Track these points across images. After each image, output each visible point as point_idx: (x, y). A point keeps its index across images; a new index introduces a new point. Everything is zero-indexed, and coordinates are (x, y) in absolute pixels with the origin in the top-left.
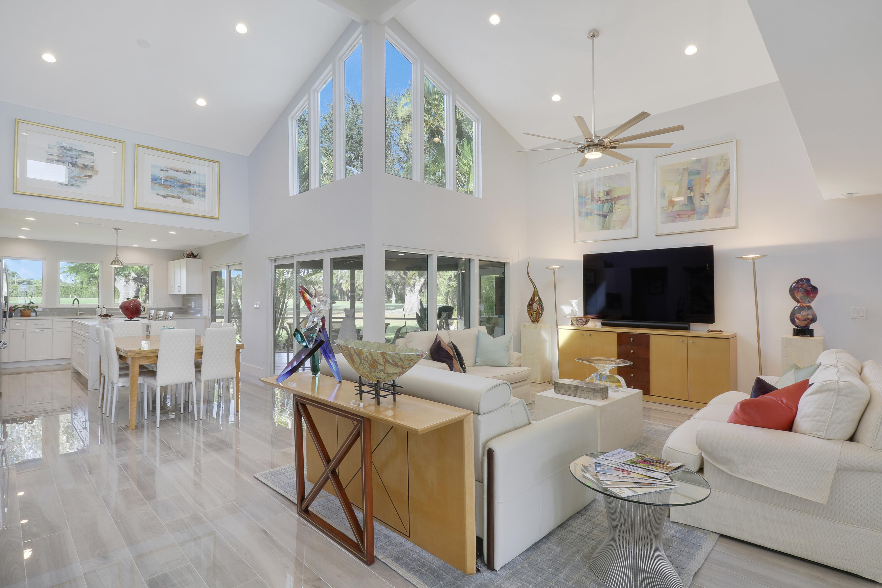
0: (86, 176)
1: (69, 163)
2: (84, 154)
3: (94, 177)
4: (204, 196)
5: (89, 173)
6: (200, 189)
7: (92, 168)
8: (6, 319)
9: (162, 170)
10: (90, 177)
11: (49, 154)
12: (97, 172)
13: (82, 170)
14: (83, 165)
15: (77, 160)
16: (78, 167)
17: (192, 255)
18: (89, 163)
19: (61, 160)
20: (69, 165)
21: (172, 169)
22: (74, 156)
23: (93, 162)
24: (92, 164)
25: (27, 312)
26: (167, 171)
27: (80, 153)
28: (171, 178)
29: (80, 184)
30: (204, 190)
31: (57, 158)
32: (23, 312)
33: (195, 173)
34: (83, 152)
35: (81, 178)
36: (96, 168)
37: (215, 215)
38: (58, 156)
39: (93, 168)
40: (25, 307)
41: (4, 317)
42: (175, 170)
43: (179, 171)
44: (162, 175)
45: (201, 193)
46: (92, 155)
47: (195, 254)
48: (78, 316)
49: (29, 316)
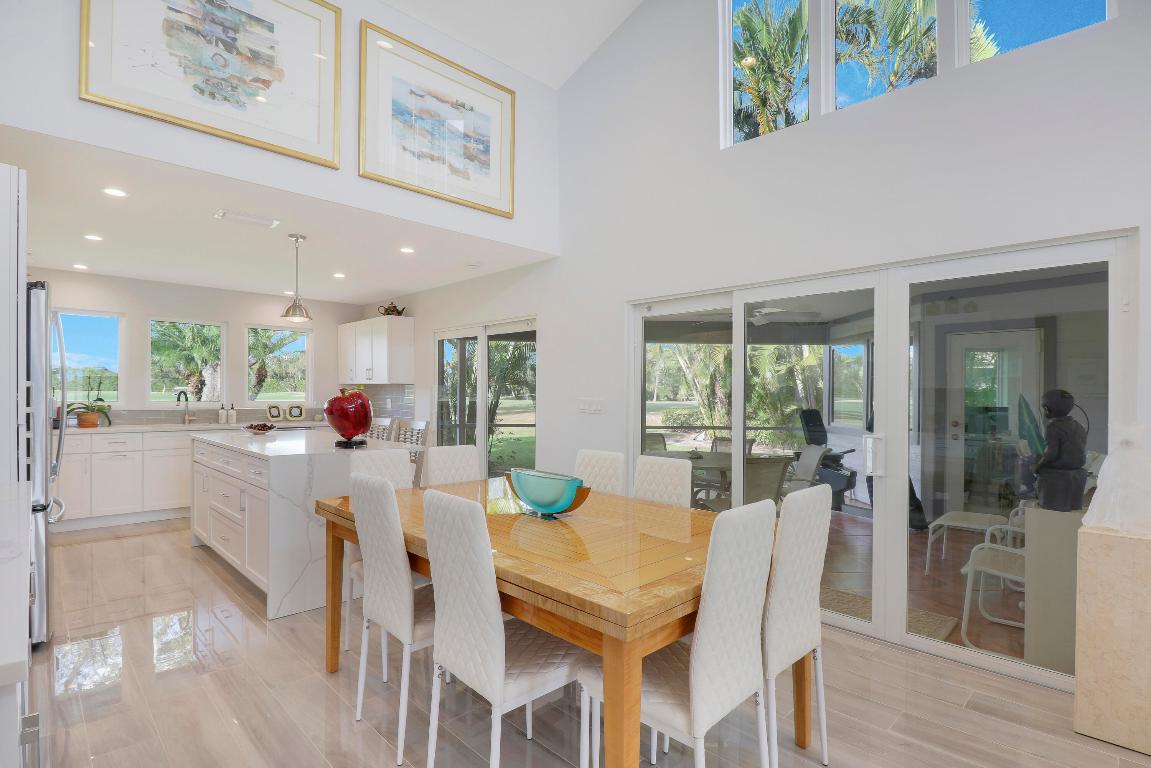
0: (256, 80)
1: (218, 39)
2: (253, 23)
3: (275, 85)
4: (486, 164)
5: (264, 74)
6: (481, 147)
7: (269, 62)
8: (61, 432)
9: (412, 92)
10: (266, 83)
11: (170, 8)
12: (281, 73)
13: (246, 62)
14: (251, 51)
15: (237, 36)
16: (239, 53)
17: (393, 311)
18: (264, 50)
19: (200, 28)
20: (217, 45)
21: (429, 94)
22: (228, 24)
23: (272, 47)
24: (270, 52)
25: (92, 417)
26: (422, 96)
27: (244, 19)
28: (428, 112)
29: (243, 99)
30: (486, 151)
31: (188, 21)
32: (83, 417)
33: (472, 109)
34: (250, 17)
35: (245, 82)
36: (279, 64)
37: (507, 209)
38: (192, 16)
39: (273, 62)
40: (87, 408)
41: (55, 428)
42: (437, 98)
43: (443, 101)
44: (412, 104)
45: (482, 157)
46: (271, 28)
47: (400, 308)
48: (187, 426)
49: (95, 425)
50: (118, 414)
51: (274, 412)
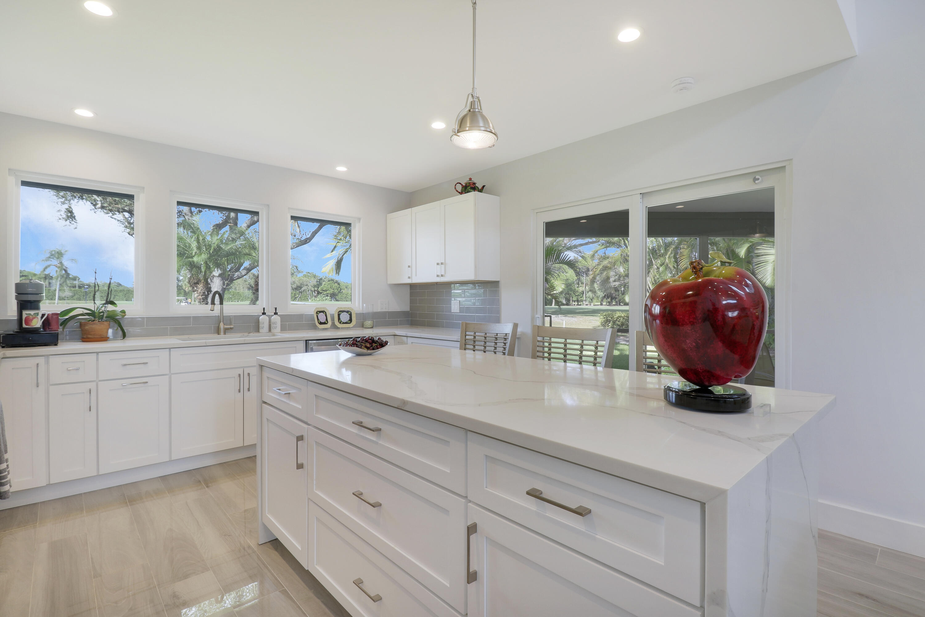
17: (474, 189)
25: (98, 327)
32: (87, 328)
40: (93, 314)
47: (480, 186)
48: (223, 339)
49: (105, 339)
50: (134, 322)
51: (322, 318)
